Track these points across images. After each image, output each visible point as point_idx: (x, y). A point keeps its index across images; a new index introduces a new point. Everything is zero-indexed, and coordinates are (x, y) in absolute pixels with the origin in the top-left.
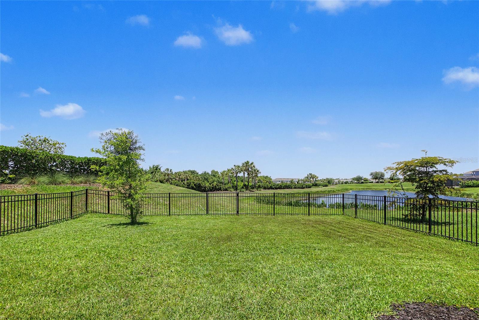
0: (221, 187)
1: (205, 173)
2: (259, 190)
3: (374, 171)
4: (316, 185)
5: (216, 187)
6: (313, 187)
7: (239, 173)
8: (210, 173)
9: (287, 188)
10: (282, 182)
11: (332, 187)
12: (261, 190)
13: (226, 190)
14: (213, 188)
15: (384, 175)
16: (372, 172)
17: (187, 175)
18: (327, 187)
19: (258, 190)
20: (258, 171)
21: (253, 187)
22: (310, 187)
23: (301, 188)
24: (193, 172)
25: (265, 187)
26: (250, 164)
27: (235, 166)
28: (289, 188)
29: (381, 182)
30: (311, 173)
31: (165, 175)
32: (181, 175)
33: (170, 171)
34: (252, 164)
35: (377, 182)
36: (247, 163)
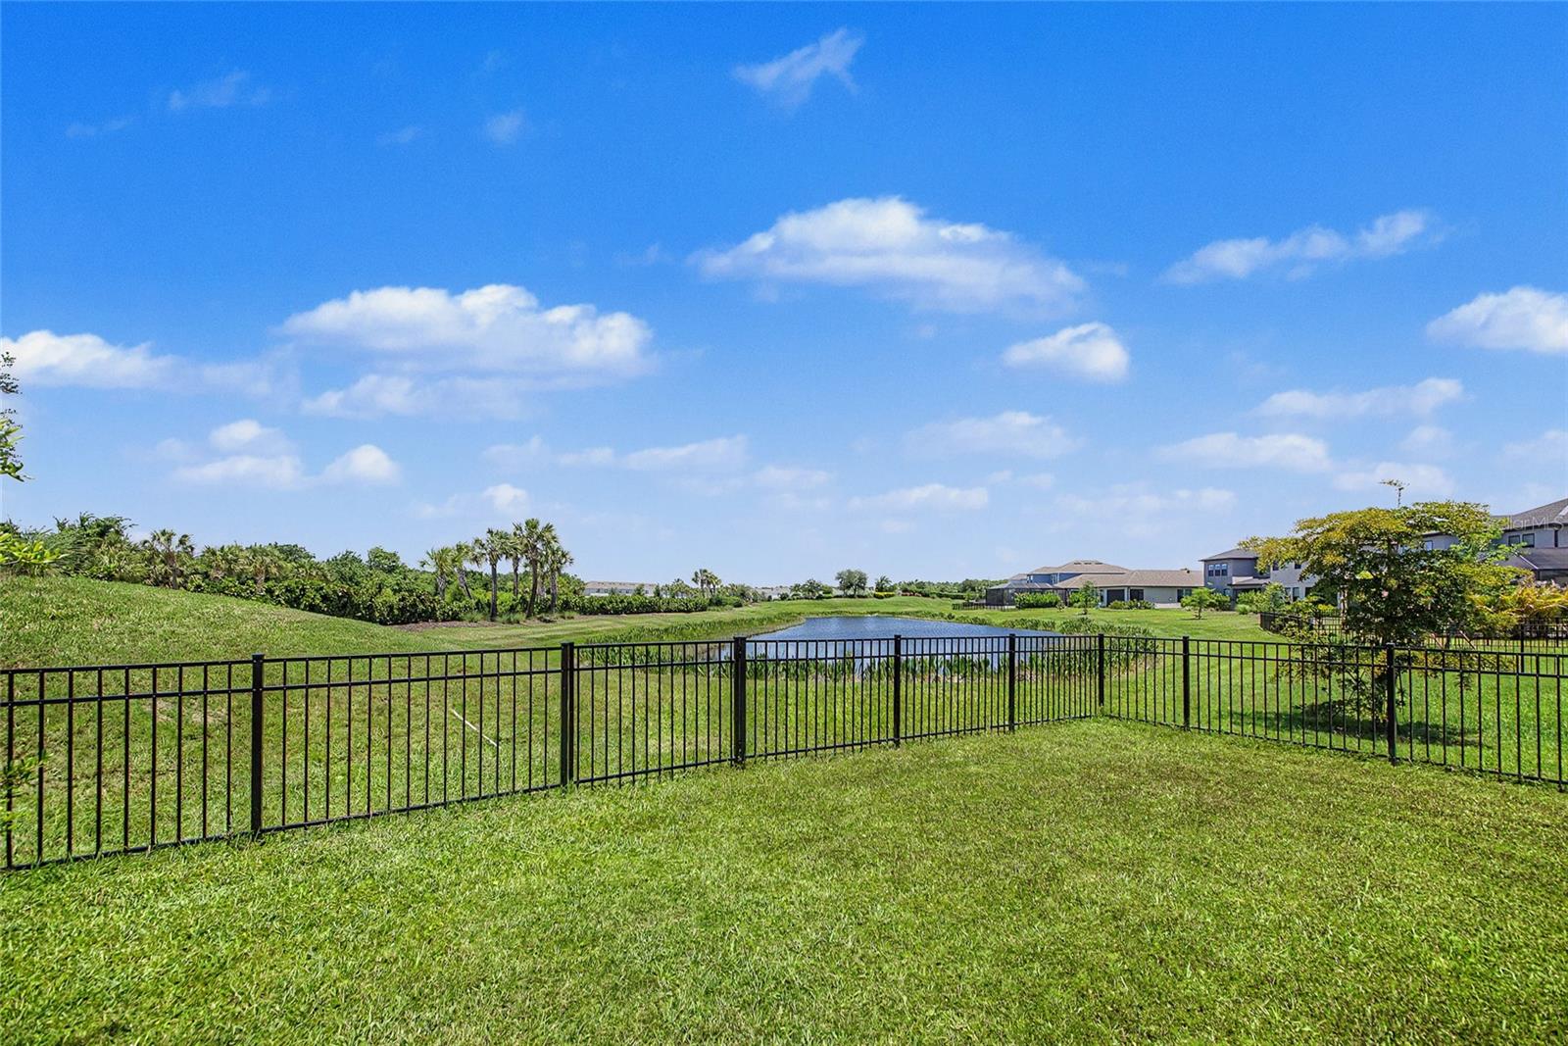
0: (434, 609)
1: (348, 559)
2: (568, 618)
3: (843, 569)
4: (718, 603)
5: (414, 605)
6: (712, 608)
7: (504, 556)
8: (365, 559)
9: (647, 612)
10: (613, 592)
11: (752, 608)
12: (572, 618)
13: (455, 617)
14: (402, 610)
15: (865, 579)
16: (840, 571)
17: (268, 560)
18: (740, 609)
19: (564, 618)
20: (564, 556)
21: (548, 608)
22: (704, 609)
23: (683, 611)
24: (291, 552)
25: (583, 607)
26: (540, 529)
27: (490, 532)
28: (654, 611)
29: (859, 596)
30: (703, 568)
31: (150, 560)
32: (236, 561)
33: (182, 542)
34: (548, 528)
35: (852, 597)
36: (532, 525)
